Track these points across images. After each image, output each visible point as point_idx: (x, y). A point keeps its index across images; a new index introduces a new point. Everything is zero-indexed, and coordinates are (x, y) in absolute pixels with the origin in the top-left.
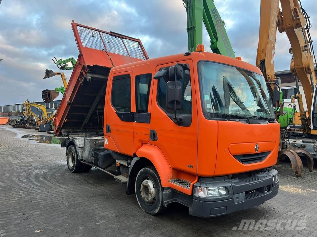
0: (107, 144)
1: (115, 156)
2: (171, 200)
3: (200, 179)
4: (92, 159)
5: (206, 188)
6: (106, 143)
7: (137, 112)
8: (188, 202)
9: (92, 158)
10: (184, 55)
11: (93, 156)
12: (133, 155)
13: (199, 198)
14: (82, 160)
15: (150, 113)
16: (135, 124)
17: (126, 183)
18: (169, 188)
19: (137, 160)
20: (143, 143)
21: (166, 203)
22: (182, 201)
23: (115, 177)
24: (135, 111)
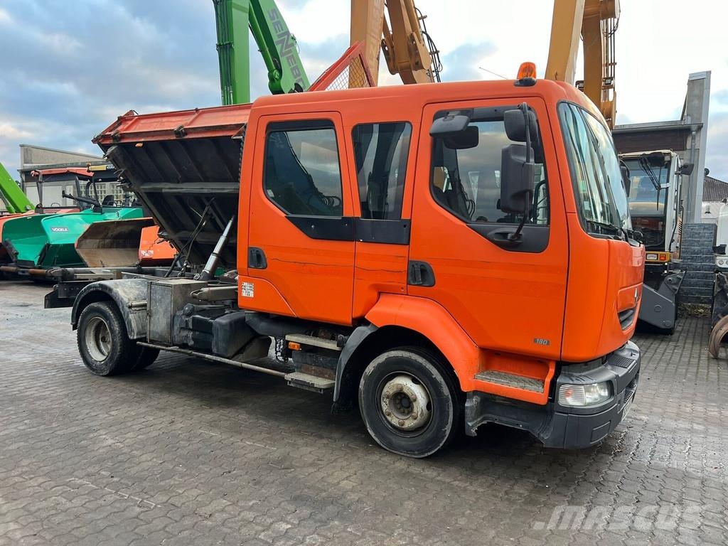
0: (252, 295)
1: (262, 327)
2: (479, 419)
3: (563, 367)
4: (187, 336)
5: (582, 387)
6: (244, 294)
7: (363, 216)
8: (523, 421)
9: (184, 333)
10: (516, 85)
11: (191, 327)
12: (350, 321)
13: (571, 410)
14: (144, 340)
15: (410, 220)
16: (360, 247)
17: (329, 390)
18: (475, 392)
19: (369, 332)
20: (381, 291)
21: (473, 426)
22: (504, 419)
23: (288, 377)
24: (358, 214)
